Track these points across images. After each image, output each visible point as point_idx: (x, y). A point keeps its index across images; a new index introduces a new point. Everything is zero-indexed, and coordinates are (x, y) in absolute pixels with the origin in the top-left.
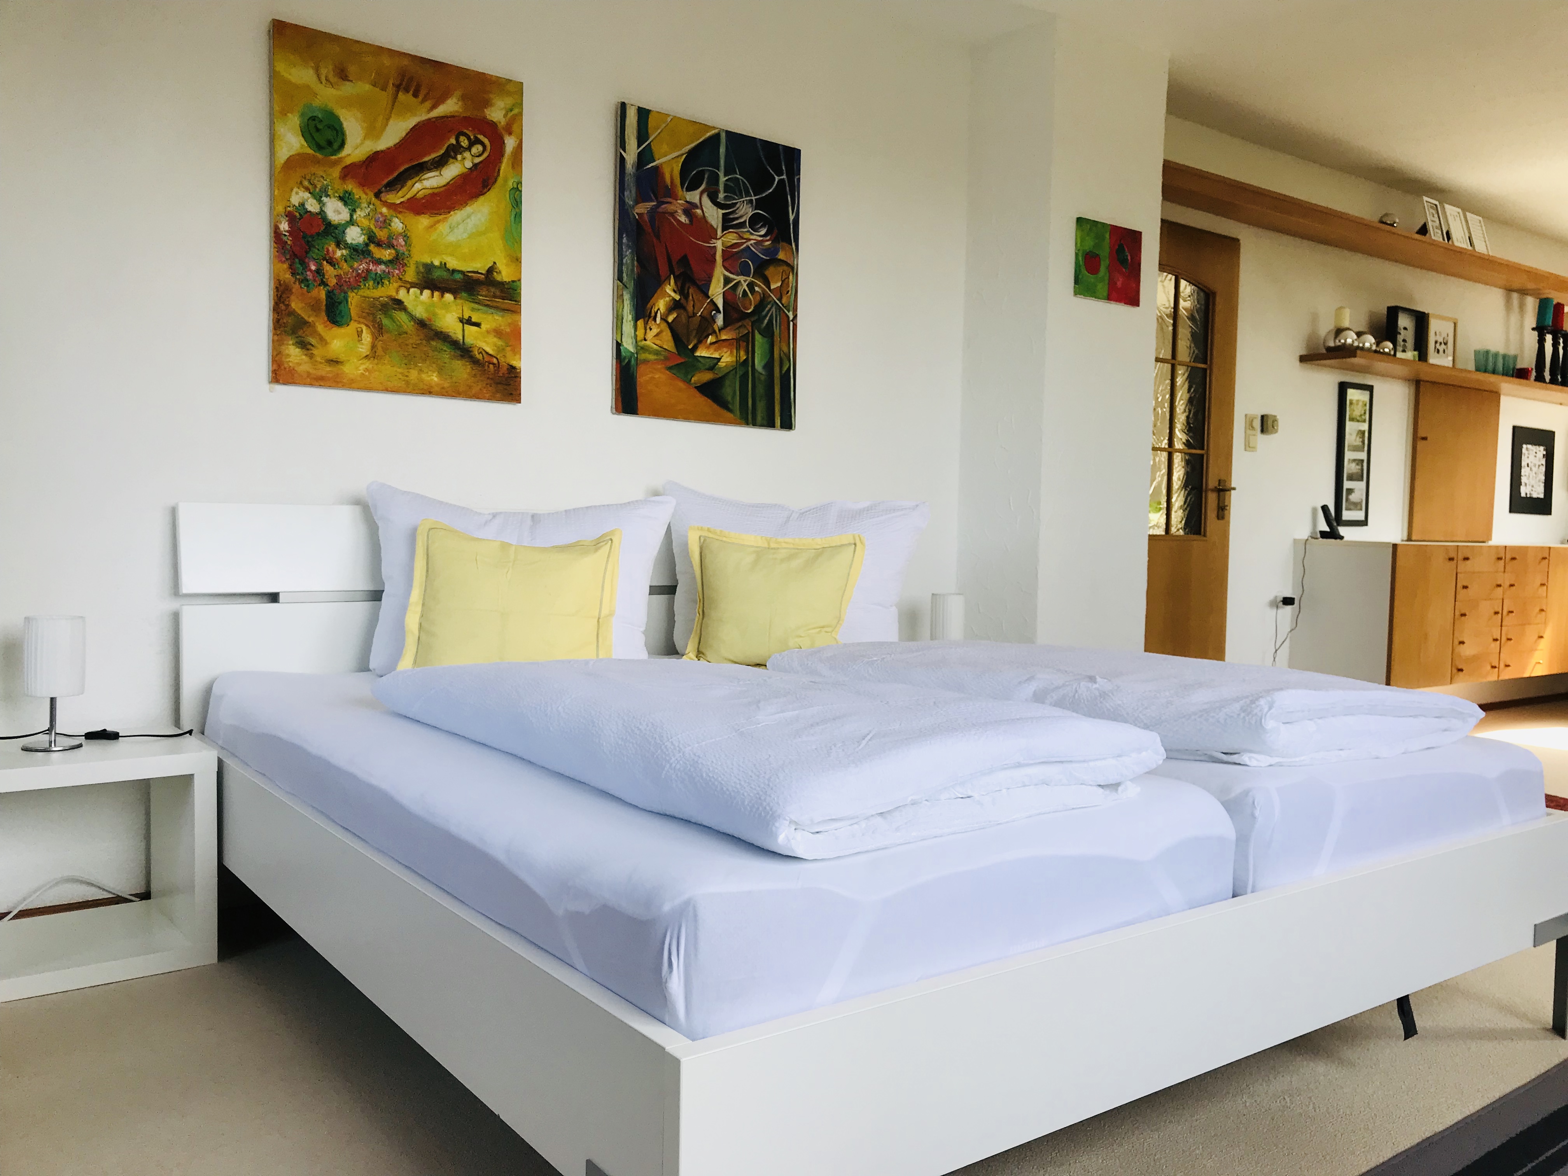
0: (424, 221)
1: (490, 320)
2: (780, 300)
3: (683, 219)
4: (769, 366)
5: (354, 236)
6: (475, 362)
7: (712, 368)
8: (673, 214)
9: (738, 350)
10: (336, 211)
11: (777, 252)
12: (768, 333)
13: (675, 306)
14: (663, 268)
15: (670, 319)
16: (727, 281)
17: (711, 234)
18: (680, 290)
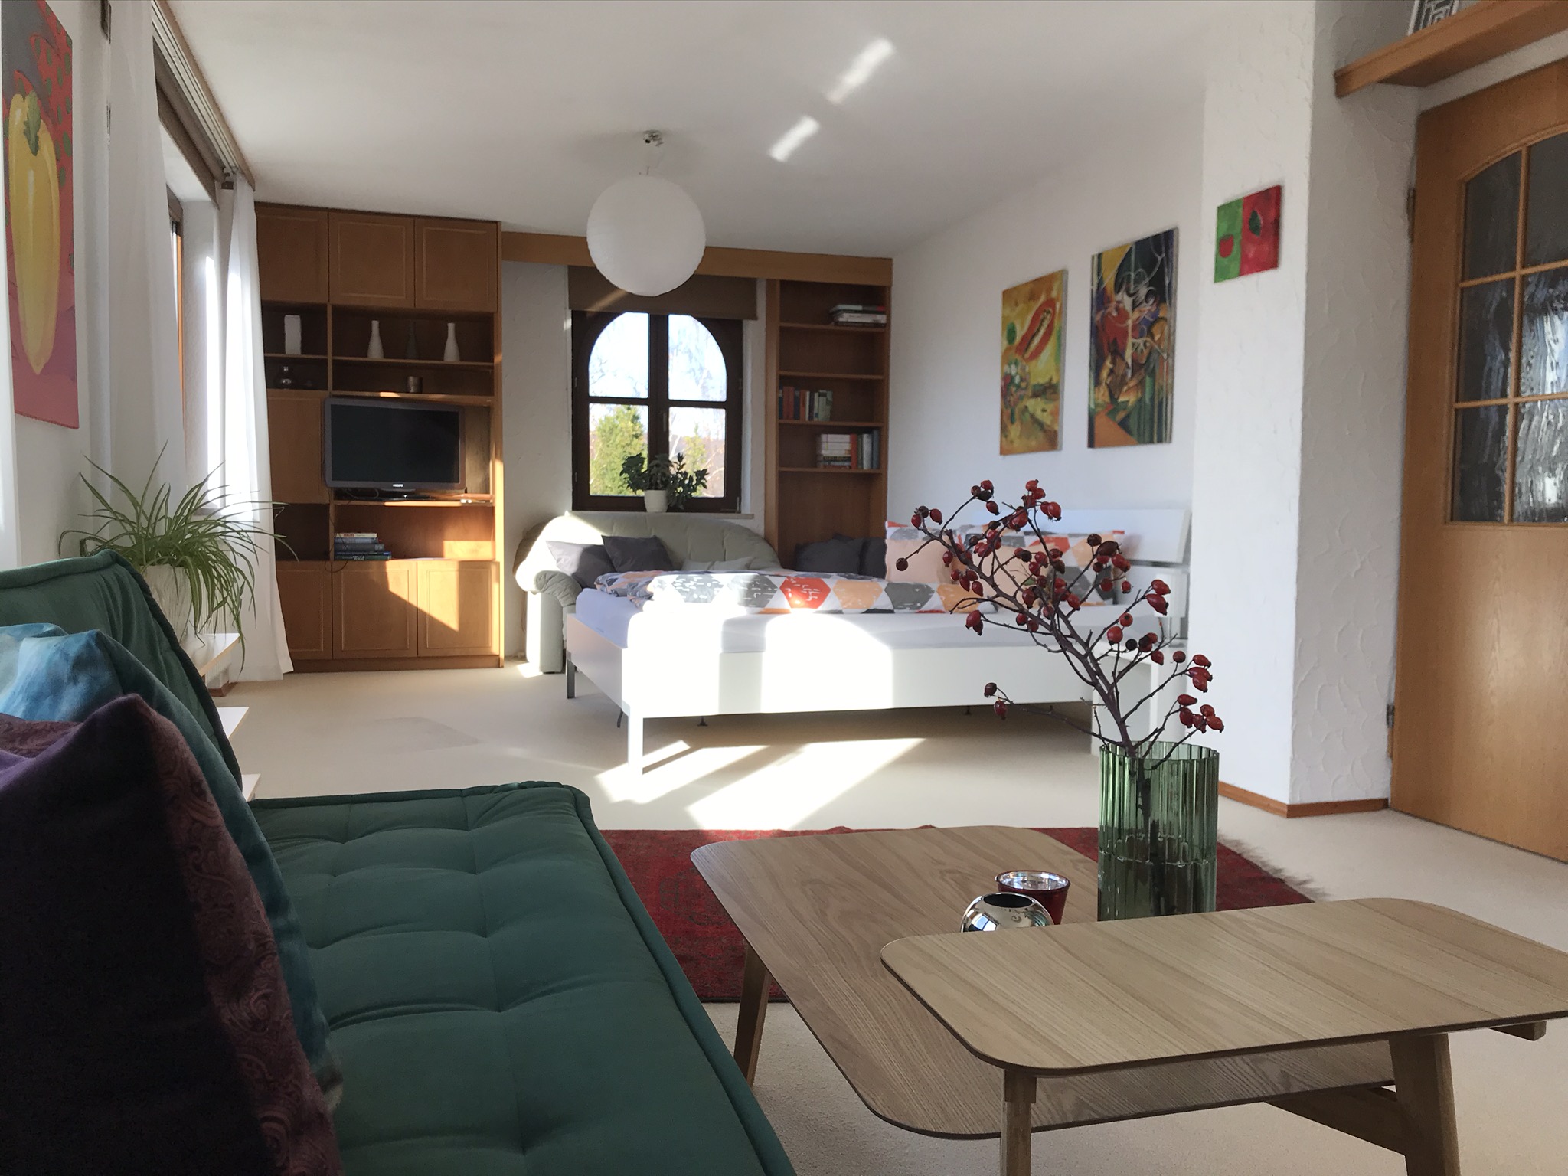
0: (1034, 362)
1: (1050, 407)
2: (1159, 346)
3: (1115, 314)
4: (1152, 399)
5: (1017, 380)
6: (1045, 431)
7: (1125, 409)
8: (1110, 313)
9: (1138, 392)
10: (1013, 370)
11: (1158, 311)
12: (1153, 374)
13: (1112, 371)
14: (1106, 351)
15: (1108, 382)
16: (1134, 344)
17: (1127, 317)
18: (1114, 362)
